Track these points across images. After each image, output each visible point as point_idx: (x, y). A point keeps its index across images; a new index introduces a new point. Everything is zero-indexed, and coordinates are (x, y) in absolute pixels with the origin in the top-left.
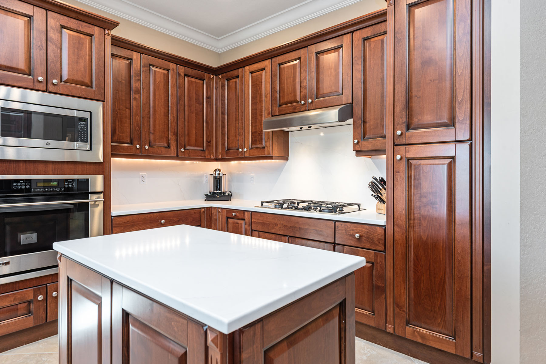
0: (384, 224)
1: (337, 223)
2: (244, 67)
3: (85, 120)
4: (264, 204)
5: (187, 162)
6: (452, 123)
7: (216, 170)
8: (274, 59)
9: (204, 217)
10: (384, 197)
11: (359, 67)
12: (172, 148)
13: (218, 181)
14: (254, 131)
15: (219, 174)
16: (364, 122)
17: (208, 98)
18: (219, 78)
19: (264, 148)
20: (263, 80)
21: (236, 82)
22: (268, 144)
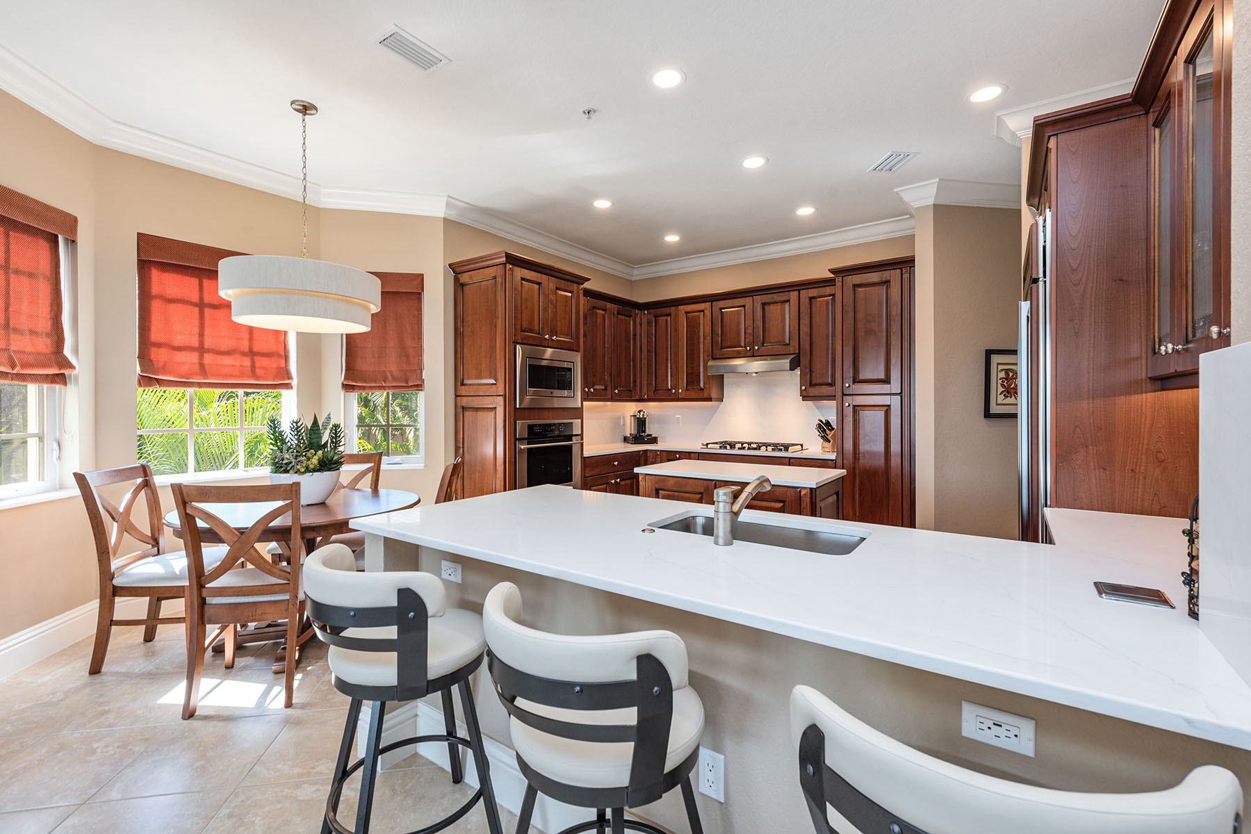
0: (835, 458)
1: (791, 460)
2: (678, 306)
3: (570, 370)
4: (709, 446)
5: (609, 403)
6: (887, 381)
7: (639, 412)
8: (714, 303)
9: (665, 457)
10: (829, 437)
11: (805, 322)
12: (608, 389)
13: (641, 423)
14: (690, 371)
15: (643, 415)
16: (810, 370)
17: (635, 335)
18: (644, 313)
19: (703, 389)
20: (702, 322)
21: (667, 320)
22: (707, 386)
